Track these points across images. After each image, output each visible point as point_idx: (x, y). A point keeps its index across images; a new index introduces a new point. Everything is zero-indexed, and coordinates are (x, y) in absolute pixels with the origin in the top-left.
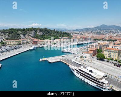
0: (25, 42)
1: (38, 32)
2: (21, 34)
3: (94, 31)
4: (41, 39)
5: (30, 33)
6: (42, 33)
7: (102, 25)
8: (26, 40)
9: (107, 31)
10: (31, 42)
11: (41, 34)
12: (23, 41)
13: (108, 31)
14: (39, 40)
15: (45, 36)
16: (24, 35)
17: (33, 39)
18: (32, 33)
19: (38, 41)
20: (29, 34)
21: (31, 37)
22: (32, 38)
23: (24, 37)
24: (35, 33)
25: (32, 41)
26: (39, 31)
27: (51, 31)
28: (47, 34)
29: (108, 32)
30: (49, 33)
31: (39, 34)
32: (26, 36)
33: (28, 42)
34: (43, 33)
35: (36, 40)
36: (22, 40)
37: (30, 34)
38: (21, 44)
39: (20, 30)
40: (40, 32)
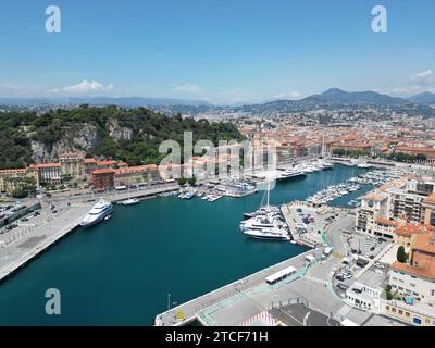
0: (56, 177)
1: (111, 129)
2: (35, 138)
3: (308, 114)
4: (128, 157)
5: (79, 136)
6: (130, 131)
7: (331, 90)
8: (59, 169)
9: (352, 114)
10: (84, 174)
11: (128, 134)
12: (46, 175)
13: (357, 113)
14: (121, 163)
15: (144, 144)
16: (49, 143)
17: (92, 160)
18: (86, 135)
19: (117, 171)
20: (70, 140)
21: (81, 155)
22: (88, 156)
23: (50, 152)
24: (98, 131)
25: (88, 171)
26: (115, 122)
27: (166, 119)
28: (151, 137)
29: (356, 116)
30: (158, 128)
31: (119, 135)
32: (58, 148)
33: (67, 178)
34: (135, 132)
35: (104, 165)
36: (41, 170)
37: (75, 139)
38: (35, 193)
39: (29, 118)
40: (123, 126)
